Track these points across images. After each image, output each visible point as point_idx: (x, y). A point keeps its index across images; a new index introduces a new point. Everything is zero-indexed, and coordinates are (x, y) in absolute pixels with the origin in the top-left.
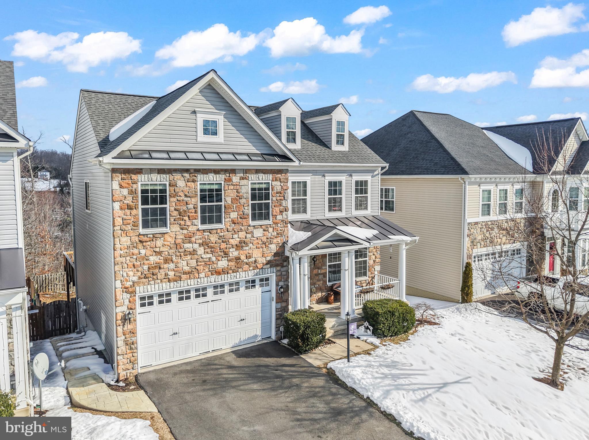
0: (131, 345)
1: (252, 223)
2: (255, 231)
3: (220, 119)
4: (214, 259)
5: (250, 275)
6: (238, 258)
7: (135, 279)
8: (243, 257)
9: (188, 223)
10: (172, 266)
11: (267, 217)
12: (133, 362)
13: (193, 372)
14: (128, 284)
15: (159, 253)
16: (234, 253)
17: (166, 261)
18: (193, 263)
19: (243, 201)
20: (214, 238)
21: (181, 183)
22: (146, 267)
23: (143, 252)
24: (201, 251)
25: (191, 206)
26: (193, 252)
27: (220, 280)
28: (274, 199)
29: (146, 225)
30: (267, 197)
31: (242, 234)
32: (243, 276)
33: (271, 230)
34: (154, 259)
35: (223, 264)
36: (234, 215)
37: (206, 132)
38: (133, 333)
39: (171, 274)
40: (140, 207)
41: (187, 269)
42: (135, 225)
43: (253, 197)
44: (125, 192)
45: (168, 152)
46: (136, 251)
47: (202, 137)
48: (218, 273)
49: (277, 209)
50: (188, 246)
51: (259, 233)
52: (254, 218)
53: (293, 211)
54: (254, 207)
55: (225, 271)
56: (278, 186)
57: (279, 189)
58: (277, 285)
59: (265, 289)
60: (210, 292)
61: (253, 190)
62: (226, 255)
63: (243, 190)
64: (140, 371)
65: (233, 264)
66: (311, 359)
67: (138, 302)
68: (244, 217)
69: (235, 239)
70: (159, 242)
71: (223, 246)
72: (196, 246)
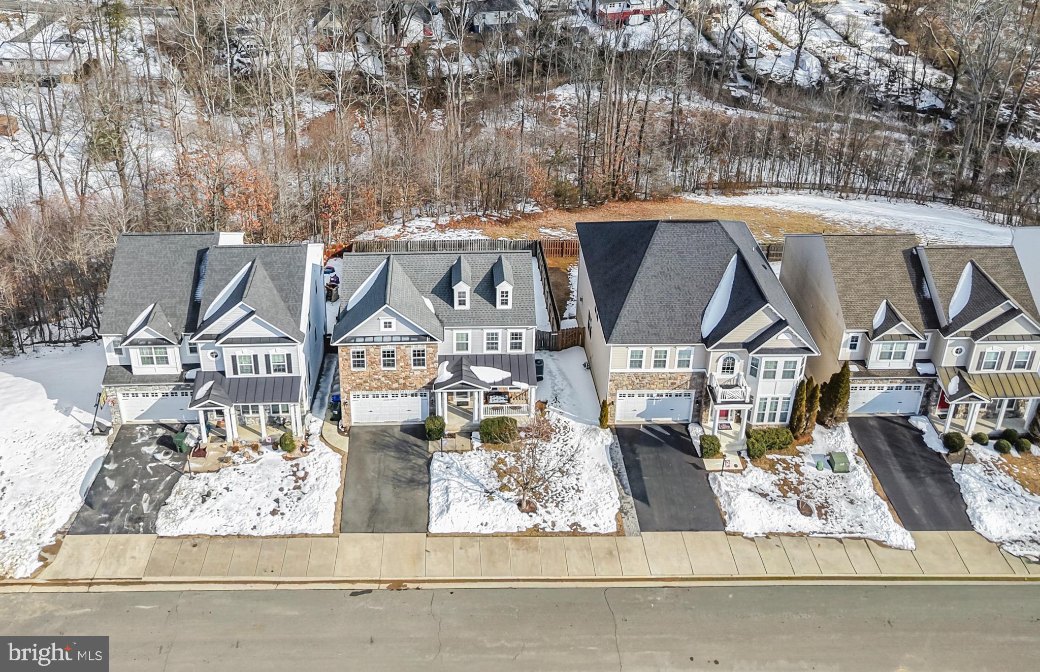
0: (349, 415)
1: (414, 368)
2: (415, 372)
3: (394, 321)
4: (390, 383)
5: (413, 392)
6: (404, 384)
7: (350, 388)
8: (408, 384)
9: (376, 367)
10: (368, 384)
11: (424, 364)
12: (350, 421)
13: (374, 433)
14: (346, 390)
15: (361, 379)
16: (402, 381)
17: (365, 382)
18: (379, 384)
19: (407, 358)
20: (390, 374)
21: (372, 350)
22: (354, 384)
23: (353, 378)
24: (383, 379)
25: (377, 360)
26: (379, 379)
27: (394, 392)
28: (428, 357)
29: (354, 366)
30: (423, 355)
32: (408, 392)
33: (426, 372)
34: (358, 381)
35: (396, 385)
36: (402, 364)
37: (386, 327)
38: (349, 409)
39: (367, 388)
40: (351, 360)
41: (375, 386)
42: (349, 367)
43: (414, 355)
44: (344, 354)
45: (364, 337)
46: (349, 377)
47: (383, 329)
48: (393, 389)
49: (430, 362)
50: (376, 377)
51: (417, 373)
52: (415, 365)
53: (457, 350)
54: (415, 360)
55: (397, 389)
56: (431, 350)
57: (432, 352)
58: (430, 398)
59: (424, 397)
60: (390, 396)
61: (414, 351)
62: (397, 381)
63: (407, 353)
64: (353, 424)
65: (402, 386)
66: (430, 446)
67: (352, 397)
68: (408, 365)
69: (403, 375)
70: (361, 374)
71: (396, 377)
72: (380, 377)
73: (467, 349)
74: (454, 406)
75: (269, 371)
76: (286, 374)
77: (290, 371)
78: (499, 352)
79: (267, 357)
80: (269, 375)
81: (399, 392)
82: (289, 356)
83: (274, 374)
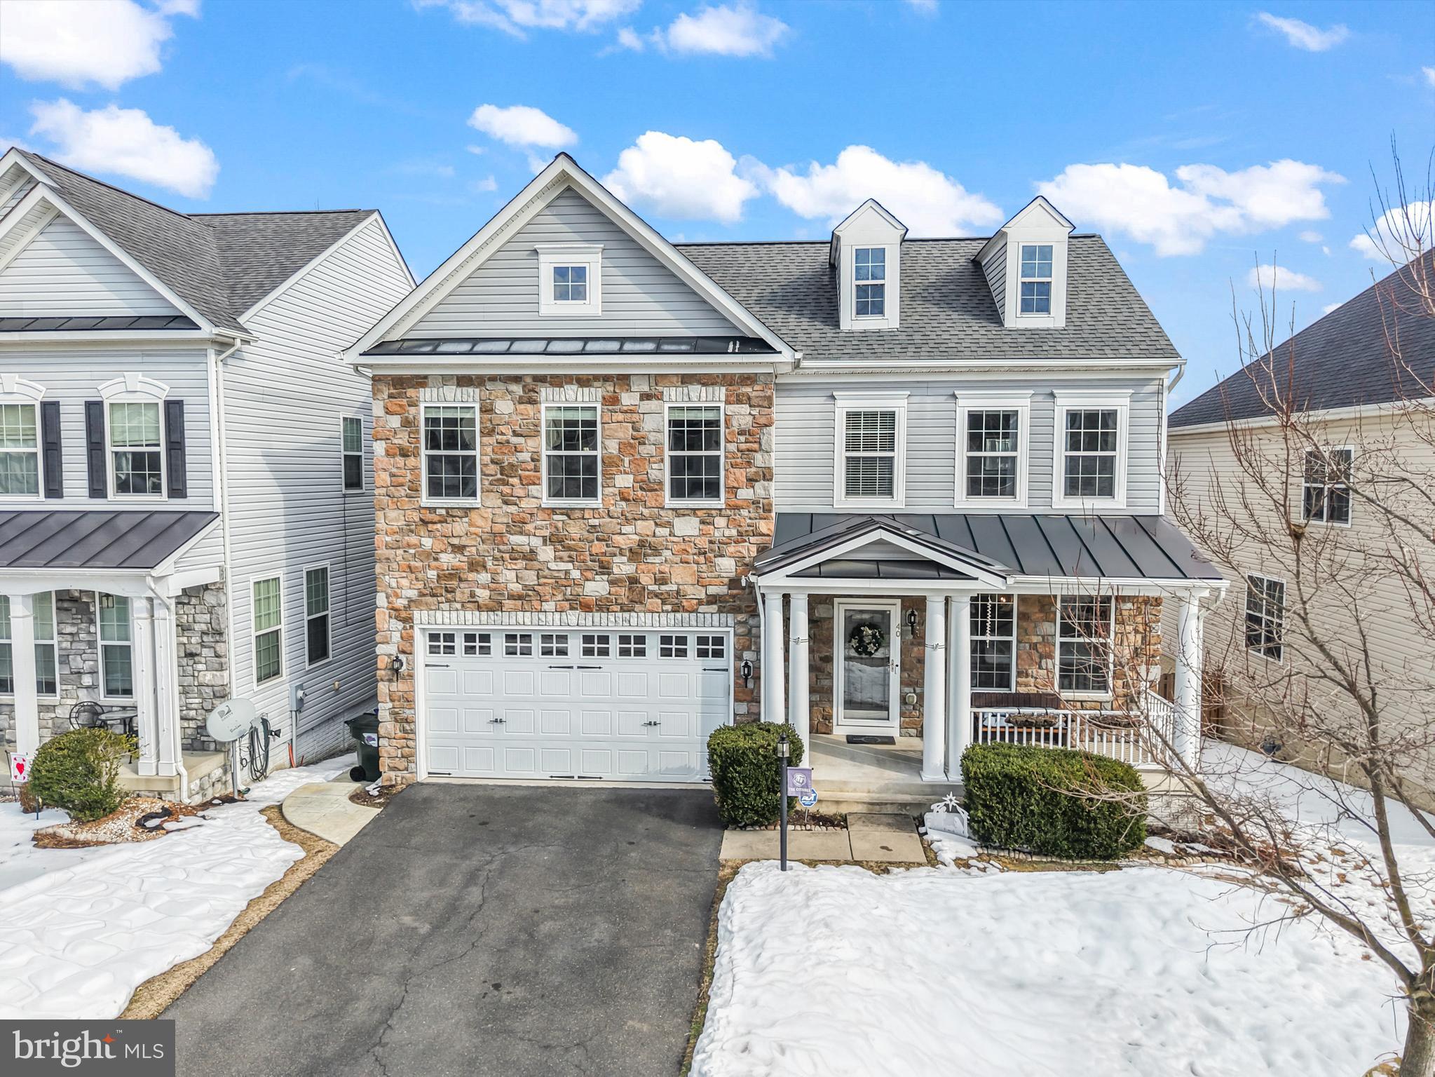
0: (405, 724)
1: (671, 502)
2: (678, 523)
4: (576, 574)
5: (665, 623)
6: (633, 581)
7: (413, 594)
8: (646, 580)
9: (519, 491)
10: (484, 577)
11: (712, 489)
12: (410, 759)
14: (400, 603)
15: (459, 549)
16: (622, 567)
17: (475, 566)
18: (531, 578)
19: (648, 449)
20: (575, 530)
21: (504, 407)
22: (432, 574)
23: (428, 543)
24: (546, 553)
25: (526, 456)
26: (531, 556)
27: (589, 622)
28: (732, 447)
29: (436, 489)
30: (713, 442)
31: (645, 527)
32: (647, 625)
33: (721, 522)
34: (448, 559)
35: (597, 587)
36: (624, 481)
37: (561, 292)
38: (409, 701)
39: (483, 595)
40: (424, 452)
41: (516, 588)
42: (415, 489)
43: (677, 441)
44: (395, 422)
45: (476, 341)
46: (413, 539)
47: (549, 305)
48: (586, 608)
49: (741, 474)
50: (516, 539)
51: (687, 527)
52: (677, 491)
53: (852, 489)
54: (677, 465)
55: (603, 606)
56: (742, 415)
57: (746, 422)
58: (738, 657)
59: (712, 662)
60: (575, 646)
61: (676, 423)
62: (605, 568)
63: (648, 424)
64: (422, 777)
65: (623, 591)
66: (725, 845)
67: (421, 643)
68: (650, 487)
69: (628, 537)
70: (459, 527)
71: (598, 547)
72: (536, 542)
73: (888, 491)
74: (838, 743)
75: (97, 490)
76: (158, 502)
77: (178, 491)
78: (1018, 504)
79: (94, 410)
80: (98, 505)
81: (612, 624)
82: (174, 410)
83: (116, 501)
